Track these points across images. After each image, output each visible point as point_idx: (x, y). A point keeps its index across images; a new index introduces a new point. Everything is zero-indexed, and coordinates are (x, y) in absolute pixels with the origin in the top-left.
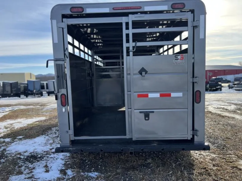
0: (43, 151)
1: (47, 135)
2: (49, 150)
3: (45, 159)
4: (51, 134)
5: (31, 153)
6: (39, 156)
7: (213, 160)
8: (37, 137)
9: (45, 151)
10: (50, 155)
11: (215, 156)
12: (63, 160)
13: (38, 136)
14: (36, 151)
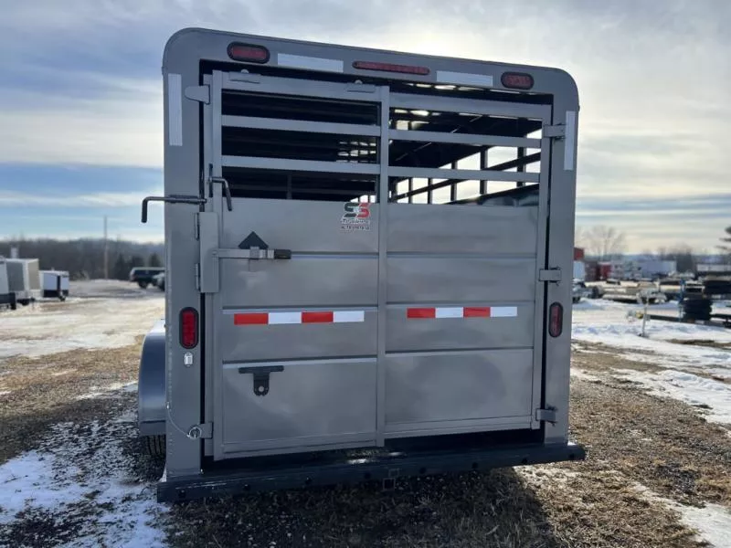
0: (63, 504)
1: (47, 450)
2: (83, 499)
3: (85, 529)
4: (61, 444)
5: (20, 515)
6: (59, 521)
7: (574, 484)
8: (9, 458)
9: (70, 506)
10: (99, 514)
11: (573, 475)
12: (155, 526)
13: (13, 455)
14: (35, 505)
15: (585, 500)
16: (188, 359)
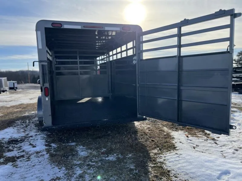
0: (20, 137)
1: (15, 127)
2: (25, 135)
3: (26, 141)
4: (18, 125)
5: (9, 139)
6: (19, 140)
7: (149, 128)
8: (5, 128)
9: (22, 137)
10: (29, 138)
11: (150, 126)
12: (43, 139)
13: (6, 128)
14: (13, 137)
15: (149, 131)
16: (47, 99)
